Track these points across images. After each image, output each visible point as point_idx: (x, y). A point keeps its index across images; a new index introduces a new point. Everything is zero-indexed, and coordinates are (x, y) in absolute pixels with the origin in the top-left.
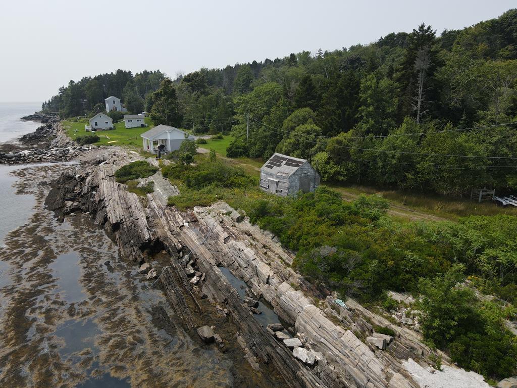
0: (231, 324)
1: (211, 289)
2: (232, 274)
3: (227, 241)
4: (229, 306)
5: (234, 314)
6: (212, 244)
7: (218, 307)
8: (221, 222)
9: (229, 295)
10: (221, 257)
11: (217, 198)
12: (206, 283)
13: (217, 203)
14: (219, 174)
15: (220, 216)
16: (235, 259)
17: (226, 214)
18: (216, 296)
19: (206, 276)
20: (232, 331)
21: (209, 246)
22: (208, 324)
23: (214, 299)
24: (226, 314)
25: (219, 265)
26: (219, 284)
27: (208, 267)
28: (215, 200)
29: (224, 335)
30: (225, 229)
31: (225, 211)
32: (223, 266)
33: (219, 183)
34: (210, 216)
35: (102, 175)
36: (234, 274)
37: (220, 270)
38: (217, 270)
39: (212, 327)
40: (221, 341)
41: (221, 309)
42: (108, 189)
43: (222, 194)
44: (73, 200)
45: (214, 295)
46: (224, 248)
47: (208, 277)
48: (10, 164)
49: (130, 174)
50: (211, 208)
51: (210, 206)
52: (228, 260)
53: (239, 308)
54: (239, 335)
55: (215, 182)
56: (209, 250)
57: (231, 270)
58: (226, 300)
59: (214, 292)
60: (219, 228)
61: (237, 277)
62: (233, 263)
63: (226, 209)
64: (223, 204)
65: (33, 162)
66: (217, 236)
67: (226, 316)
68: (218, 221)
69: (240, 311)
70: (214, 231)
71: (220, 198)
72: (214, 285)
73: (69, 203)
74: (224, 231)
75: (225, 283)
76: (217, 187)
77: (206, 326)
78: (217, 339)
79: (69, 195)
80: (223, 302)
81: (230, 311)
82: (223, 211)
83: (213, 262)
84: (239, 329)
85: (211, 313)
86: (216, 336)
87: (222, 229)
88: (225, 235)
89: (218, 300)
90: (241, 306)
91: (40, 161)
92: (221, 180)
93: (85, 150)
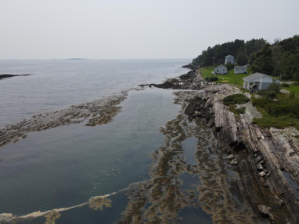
0: (283, 211)
1: (273, 183)
2: (291, 178)
3: (292, 155)
4: (285, 199)
5: (287, 206)
6: (280, 154)
7: (276, 197)
8: (290, 141)
9: (287, 191)
10: (285, 165)
11: (290, 124)
12: (270, 178)
13: (289, 128)
14: (295, 108)
15: (289, 137)
16: (296, 169)
17: (295, 137)
18: (276, 189)
19: (271, 174)
20: (283, 216)
21: (277, 155)
22: (267, 204)
23: (274, 190)
24: (281, 203)
25: (282, 170)
26: (280, 182)
27: (274, 169)
28: (288, 126)
29: (276, 216)
30: (292, 146)
31: (294, 135)
32: (286, 171)
33: (293, 115)
34: (282, 135)
35: (216, 99)
36: (293, 178)
37: (282, 173)
38: (280, 173)
39: (269, 208)
40: (274, 219)
41: (278, 199)
42: (218, 108)
43: (295, 122)
44: (198, 111)
45: (274, 188)
46: (289, 159)
47: (272, 175)
48: (174, 89)
49: (232, 101)
50: (284, 130)
51: (283, 129)
52: (291, 168)
53: (292, 203)
54: (288, 221)
55: (290, 114)
56: (277, 157)
57: (291, 176)
58: (283, 194)
59: (275, 186)
60: (287, 145)
61: (295, 182)
62: (294, 171)
63: (296, 133)
64: (294, 129)
65: (184, 89)
66: (285, 150)
67: (280, 204)
68: (287, 140)
69: (293, 205)
70: (283, 146)
71: (292, 125)
72: (276, 181)
73: (197, 112)
74: (291, 148)
75: (284, 183)
76: (292, 117)
77: (265, 205)
78: (270, 217)
79: (197, 108)
80: (280, 195)
81: (284, 202)
82: (293, 134)
83: (278, 166)
84: (289, 217)
85: (270, 198)
86: (270, 215)
87: (290, 146)
88: (292, 151)
89: (277, 192)
90: (294, 202)
91: (187, 88)
92: (295, 113)
93: (209, 85)
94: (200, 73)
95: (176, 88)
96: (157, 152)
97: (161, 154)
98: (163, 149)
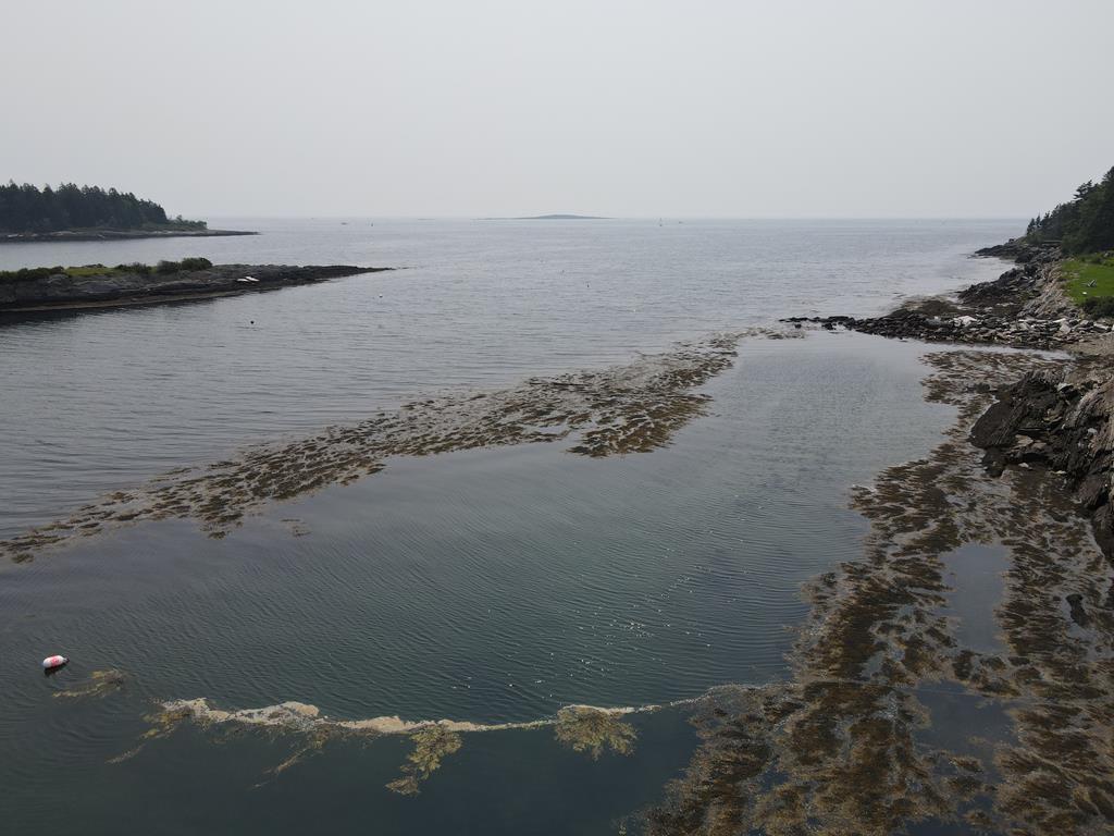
44: (1035, 436)
48: (929, 340)
65: (975, 341)
73: (1025, 441)
79: (1029, 424)
91: (989, 341)
93: (1100, 330)
94: (1061, 280)
95: (941, 338)
96: (829, 581)
97: (845, 590)
98: (856, 573)
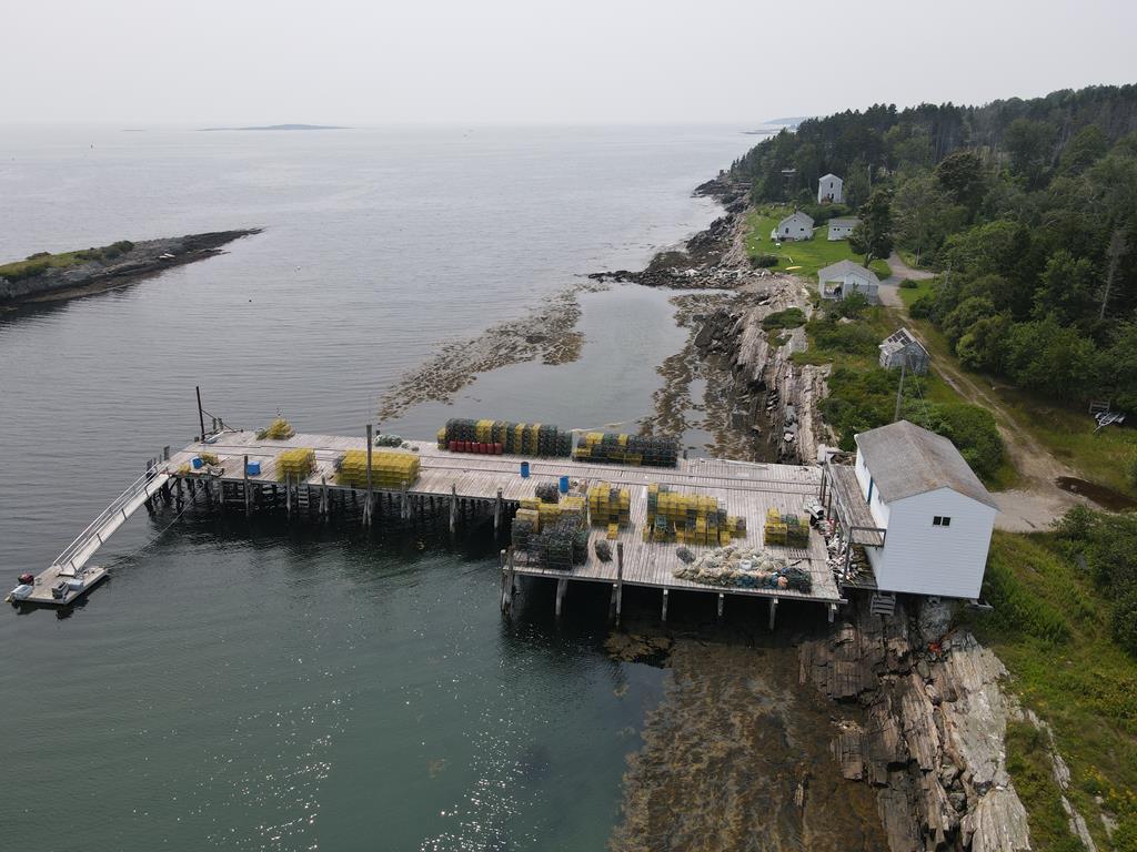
35: (752, 319)
42: (751, 334)
44: (719, 340)
48: (674, 287)
49: (777, 322)
65: (697, 287)
73: (715, 342)
79: (717, 335)
91: (703, 286)
93: (756, 276)
95: (679, 286)
